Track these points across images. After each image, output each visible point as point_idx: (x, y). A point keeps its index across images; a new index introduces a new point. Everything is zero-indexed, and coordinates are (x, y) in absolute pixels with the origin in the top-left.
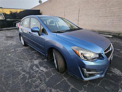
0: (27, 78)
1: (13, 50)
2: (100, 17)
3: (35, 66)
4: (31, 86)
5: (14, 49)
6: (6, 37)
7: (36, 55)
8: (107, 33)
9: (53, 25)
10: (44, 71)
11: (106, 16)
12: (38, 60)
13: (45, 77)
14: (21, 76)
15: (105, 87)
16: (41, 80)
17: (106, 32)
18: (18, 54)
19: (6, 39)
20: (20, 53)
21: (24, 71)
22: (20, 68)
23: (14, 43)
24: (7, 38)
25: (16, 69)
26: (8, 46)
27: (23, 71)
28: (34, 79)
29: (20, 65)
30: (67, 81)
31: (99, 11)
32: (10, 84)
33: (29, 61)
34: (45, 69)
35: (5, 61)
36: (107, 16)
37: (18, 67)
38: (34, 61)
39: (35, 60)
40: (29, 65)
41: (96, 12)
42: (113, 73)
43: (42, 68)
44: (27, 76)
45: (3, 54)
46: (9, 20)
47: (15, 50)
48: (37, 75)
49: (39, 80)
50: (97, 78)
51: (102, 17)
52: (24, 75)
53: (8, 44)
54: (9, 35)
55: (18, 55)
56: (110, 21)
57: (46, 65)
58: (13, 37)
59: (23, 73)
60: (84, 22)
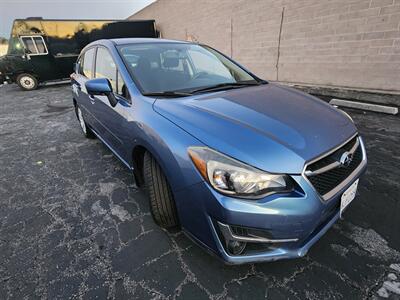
0: (66, 235)
1: (53, 149)
2: (359, 37)
3: (98, 202)
4: (67, 262)
5: (57, 145)
6: (48, 108)
7: (112, 167)
8: (380, 99)
9: (174, 69)
10: (121, 218)
11: (381, 36)
12: (113, 185)
13: (115, 239)
14: (51, 229)
15: (307, 293)
16: (101, 248)
17: (380, 94)
18: (63, 160)
19: (46, 114)
20: (70, 157)
21: (64, 215)
22: (55, 205)
23: (64, 127)
24: (48, 111)
25: (43, 206)
26: (43, 137)
27: (60, 215)
28: (83, 241)
29: (57, 196)
30: (180, 259)
31: (356, 15)
32: (12, 249)
33: (86, 183)
34: (125, 212)
35: (22, 180)
36: (388, 35)
37: (50, 202)
38: (101, 184)
39: (106, 181)
40: (83, 197)
41: (346, 21)
42: (356, 245)
43: (116, 210)
44: (68, 228)
45: (23, 158)
46: (60, 55)
47: (59, 149)
48: (94, 231)
49: (97, 247)
50: (277, 258)
51: (366, 36)
52: (61, 226)
53: (46, 131)
54: (56, 103)
55: (62, 164)
56: (396, 52)
57: (133, 201)
58: (67, 108)
59: (59, 220)
60: (299, 59)
